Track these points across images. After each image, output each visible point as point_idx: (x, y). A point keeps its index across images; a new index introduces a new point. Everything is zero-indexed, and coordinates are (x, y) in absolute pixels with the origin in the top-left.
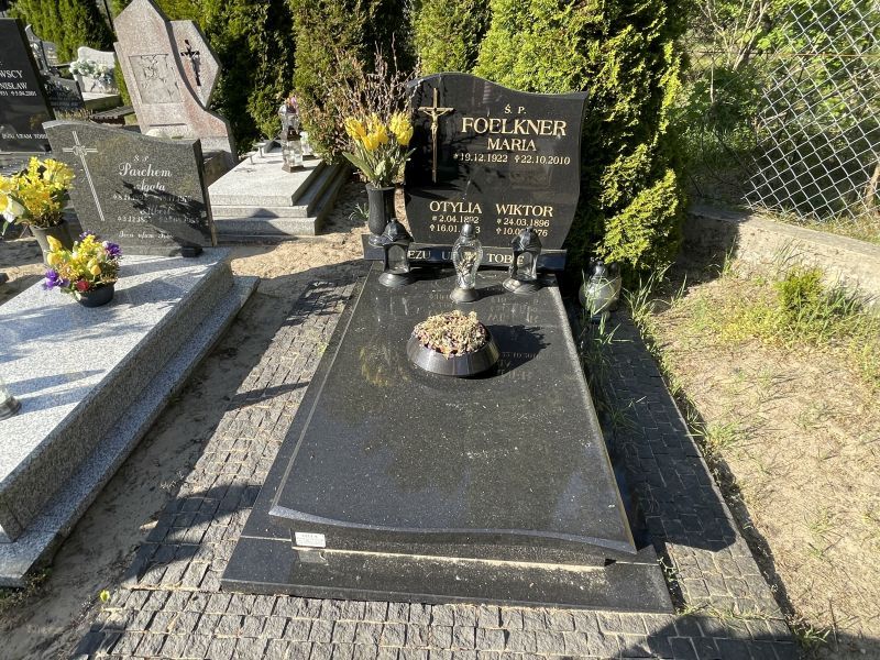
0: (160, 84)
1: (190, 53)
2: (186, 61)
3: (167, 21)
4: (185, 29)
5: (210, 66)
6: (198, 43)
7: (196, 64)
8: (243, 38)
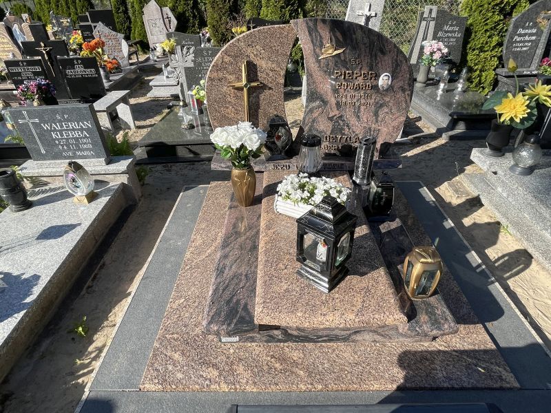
0: (157, 29)
1: (168, 18)
2: (167, 21)
3: (161, 7)
4: (167, 10)
5: (174, 22)
6: (171, 15)
7: (170, 21)
8: (184, 12)
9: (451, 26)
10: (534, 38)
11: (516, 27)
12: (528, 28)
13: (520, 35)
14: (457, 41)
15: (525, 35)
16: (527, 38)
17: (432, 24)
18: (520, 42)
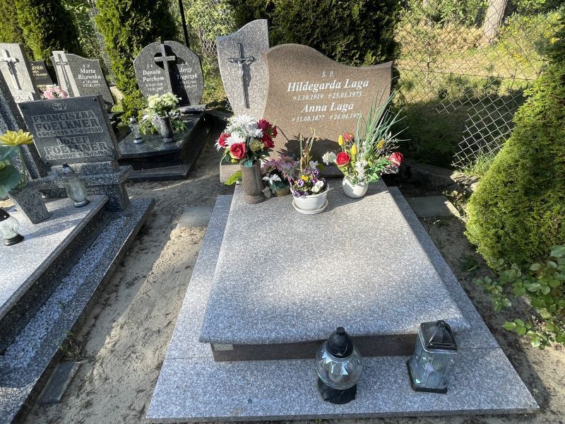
9: (87, 69)
10: (162, 78)
11: (139, 69)
12: (151, 69)
13: (147, 77)
14: (100, 82)
15: (152, 76)
16: (155, 79)
17: (68, 68)
18: (150, 82)
